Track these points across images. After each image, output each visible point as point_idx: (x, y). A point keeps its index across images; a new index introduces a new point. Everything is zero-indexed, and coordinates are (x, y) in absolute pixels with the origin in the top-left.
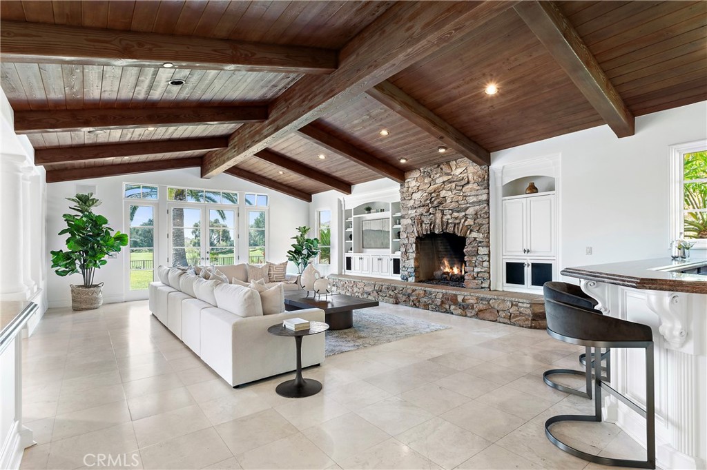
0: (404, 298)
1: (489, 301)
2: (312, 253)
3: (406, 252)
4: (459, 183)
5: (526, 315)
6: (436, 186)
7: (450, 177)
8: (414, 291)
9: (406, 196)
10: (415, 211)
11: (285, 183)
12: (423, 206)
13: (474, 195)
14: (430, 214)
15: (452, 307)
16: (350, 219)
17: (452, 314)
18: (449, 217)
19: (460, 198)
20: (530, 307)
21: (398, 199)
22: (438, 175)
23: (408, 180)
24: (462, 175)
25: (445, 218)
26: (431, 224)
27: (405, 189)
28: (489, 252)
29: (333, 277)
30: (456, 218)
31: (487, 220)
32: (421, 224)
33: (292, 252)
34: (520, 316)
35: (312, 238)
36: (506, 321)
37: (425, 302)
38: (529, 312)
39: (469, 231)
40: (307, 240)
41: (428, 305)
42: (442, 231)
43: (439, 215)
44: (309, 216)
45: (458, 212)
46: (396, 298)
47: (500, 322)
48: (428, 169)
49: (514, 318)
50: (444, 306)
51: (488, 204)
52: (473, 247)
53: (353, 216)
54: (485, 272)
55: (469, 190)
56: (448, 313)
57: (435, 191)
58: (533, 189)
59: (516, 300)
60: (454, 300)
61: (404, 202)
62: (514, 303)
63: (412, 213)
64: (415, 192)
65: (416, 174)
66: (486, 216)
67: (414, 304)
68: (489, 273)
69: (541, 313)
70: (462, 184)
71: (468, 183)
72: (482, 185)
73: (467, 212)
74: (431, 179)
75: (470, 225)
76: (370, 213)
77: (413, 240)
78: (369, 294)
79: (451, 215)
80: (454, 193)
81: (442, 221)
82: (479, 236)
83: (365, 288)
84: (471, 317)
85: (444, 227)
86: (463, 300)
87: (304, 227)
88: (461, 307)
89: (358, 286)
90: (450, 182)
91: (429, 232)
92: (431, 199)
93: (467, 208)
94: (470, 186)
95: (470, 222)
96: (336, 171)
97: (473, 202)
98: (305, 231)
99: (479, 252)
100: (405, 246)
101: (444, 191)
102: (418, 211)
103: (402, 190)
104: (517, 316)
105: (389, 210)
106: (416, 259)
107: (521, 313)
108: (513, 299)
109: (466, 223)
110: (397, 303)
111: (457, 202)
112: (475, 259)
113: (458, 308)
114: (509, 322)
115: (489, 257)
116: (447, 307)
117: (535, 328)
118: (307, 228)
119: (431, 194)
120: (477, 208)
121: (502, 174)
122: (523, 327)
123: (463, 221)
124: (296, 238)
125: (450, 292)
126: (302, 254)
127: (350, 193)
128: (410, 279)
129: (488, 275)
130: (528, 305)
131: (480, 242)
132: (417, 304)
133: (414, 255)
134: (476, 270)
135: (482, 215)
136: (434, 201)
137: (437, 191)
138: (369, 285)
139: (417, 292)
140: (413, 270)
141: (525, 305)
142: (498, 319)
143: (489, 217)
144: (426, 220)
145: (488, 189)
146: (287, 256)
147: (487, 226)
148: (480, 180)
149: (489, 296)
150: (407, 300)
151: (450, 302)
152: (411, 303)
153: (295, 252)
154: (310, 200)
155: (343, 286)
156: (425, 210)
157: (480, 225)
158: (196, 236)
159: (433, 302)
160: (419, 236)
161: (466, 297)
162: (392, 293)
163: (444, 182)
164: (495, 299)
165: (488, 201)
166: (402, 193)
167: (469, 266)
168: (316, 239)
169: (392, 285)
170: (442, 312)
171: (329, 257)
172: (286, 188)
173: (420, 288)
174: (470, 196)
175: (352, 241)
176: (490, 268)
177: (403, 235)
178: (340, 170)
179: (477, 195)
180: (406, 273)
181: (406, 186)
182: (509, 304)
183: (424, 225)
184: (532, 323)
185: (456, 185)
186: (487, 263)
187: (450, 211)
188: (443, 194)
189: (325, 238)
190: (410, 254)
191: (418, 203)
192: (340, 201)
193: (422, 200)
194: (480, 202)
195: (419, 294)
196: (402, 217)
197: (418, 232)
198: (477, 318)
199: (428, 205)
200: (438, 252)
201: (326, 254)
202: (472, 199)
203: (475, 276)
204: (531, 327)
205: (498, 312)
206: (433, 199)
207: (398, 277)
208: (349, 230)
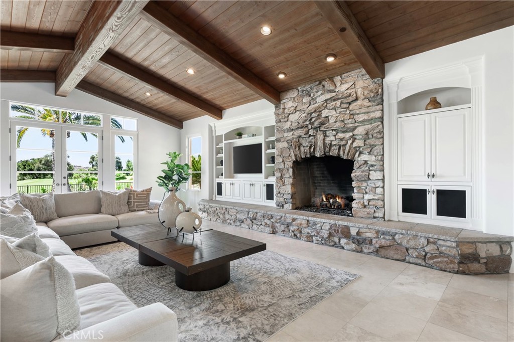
0: (282, 228)
1: (393, 235)
2: (182, 179)
3: (281, 178)
4: (345, 101)
5: (451, 256)
6: (317, 105)
7: (334, 94)
8: (294, 220)
9: (282, 117)
10: (292, 133)
11: (155, 108)
12: (302, 127)
13: (365, 113)
14: (310, 135)
15: (343, 241)
16: (221, 145)
17: (343, 248)
18: (333, 138)
19: (347, 117)
20: (457, 246)
21: (272, 121)
22: (319, 93)
23: (284, 101)
24: (349, 91)
25: (328, 140)
26: (310, 147)
27: (281, 111)
28: (384, 176)
29: (203, 203)
30: (342, 140)
31: (381, 140)
32: (299, 147)
33: (162, 177)
34: (440, 257)
35: (183, 164)
36: (419, 261)
37: (308, 233)
38: (454, 252)
39: (358, 153)
40: (177, 166)
41: (312, 237)
42: (325, 154)
43: (320, 137)
44: (180, 143)
45: (344, 132)
46: (273, 227)
47: (410, 263)
48: (307, 87)
49: (431, 258)
50: (332, 238)
51: (382, 122)
52: (362, 172)
53: (224, 142)
54: (378, 199)
55: (358, 107)
56: (337, 247)
57: (315, 111)
58: (435, 104)
59: (435, 236)
60: (346, 232)
61: (279, 124)
62: (432, 240)
63: (289, 135)
64: (292, 113)
65: (293, 94)
66: (379, 136)
67: (295, 235)
68: (383, 201)
69: (469, 254)
70: (350, 101)
71: (357, 99)
72: (374, 101)
73: (356, 132)
74: (310, 98)
75: (359, 147)
76: (241, 138)
77: (289, 164)
78: (243, 222)
79: (335, 136)
80: (338, 111)
81: (324, 143)
82: (371, 159)
83: (238, 216)
84: (368, 253)
85: (327, 149)
86: (358, 233)
87: (175, 153)
88: (356, 241)
89: (230, 213)
90: (334, 99)
91: (308, 156)
92: (311, 120)
93: (355, 128)
94: (359, 103)
95: (358, 143)
96: (207, 92)
97: (364, 121)
98: (175, 157)
99: (370, 177)
100: (281, 170)
101: (327, 111)
102: (295, 133)
103: (277, 112)
104: (435, 257)
105: (262, 135)
106: (293, 185)
107: (441, 253)
108: (430, 236)
109: (355, 145)
110: (274, 233)
111: (343, 121)
112: (365, 184)
113: (351, 242)
114: (423, 263)
115: (384, 182)
116: (336, 240)
117: (463, 273)
118: (177, 154)
119: (311, 114)
120: (369, 127)
121: (398, 88)
122: (445, 271)
123: (350, 142)
124: (167, 163)
125: (341, 223)
126: (172, 180)
127: (222, 118)
128: (286, 206)
129: (382, 203)
130: (454, 244)
131: (372, 166)
132: (298, 235)
133: (291, 180)
134: (367, 197)
135: (375, 135)
136: (315, 121)
137: (318, 111)
138: (242, 212)
139: (298, 222)
140: (289, 196)
141: (449, 244)
142: (407, 258)
143: (383, 137)
144: (305, 143)
145: (382, 105)
146: (157, 181)
147: (381, 147)
148: (372, 95)
149: (393, 230)
150: (286, 229)
151: (340, 235)
152: (291, 233)
153: (165, 178)
154: (181, 127)
155: (214, 212)
156: (304, 132)
157: (372, 147)
158: (93, 166)
159: (318, 233)
160: (297, 160)
161: (361, 230)
162: (268, 222)
163: (326, 101)
164: (402, 234)
165: (381, 119)
166: (277, 114)
167: (358, 193)
168: (186, 165)
169: (268, 213)
170: (330, 246)
171: (200, 182)
172: (157, 114)
173: (302, 217)
174: (358, 114)
175: (223, 167)
176: (384, 195)
177: (278, 160)
178: (211, 91)
179: (368, 113)
180: (282, 199)
181: (282, 107)
182: (423, 241)
183: (302, 148)
184: (459, 267)
185: (342, 103)
186: (382, 190)
187: (334, 132)
188: (325, 113)
189: (196, 165)
190: (286, 179)
191: (295, 125)
192: (210, 127)
193: (301, 122)
194: (371, 121)
195: (301, 224)
196: (278, 140)
197: (295, 156)
198: (376, 256)
199: (307, 126)
200: (314, 177)
201: (197, 179)
202: (361, 118)
203: (366, 203)
204: (457, 272)
205: (407, 250)
206: (314, 119)
207: (272, 204)
208: (219, 155)
